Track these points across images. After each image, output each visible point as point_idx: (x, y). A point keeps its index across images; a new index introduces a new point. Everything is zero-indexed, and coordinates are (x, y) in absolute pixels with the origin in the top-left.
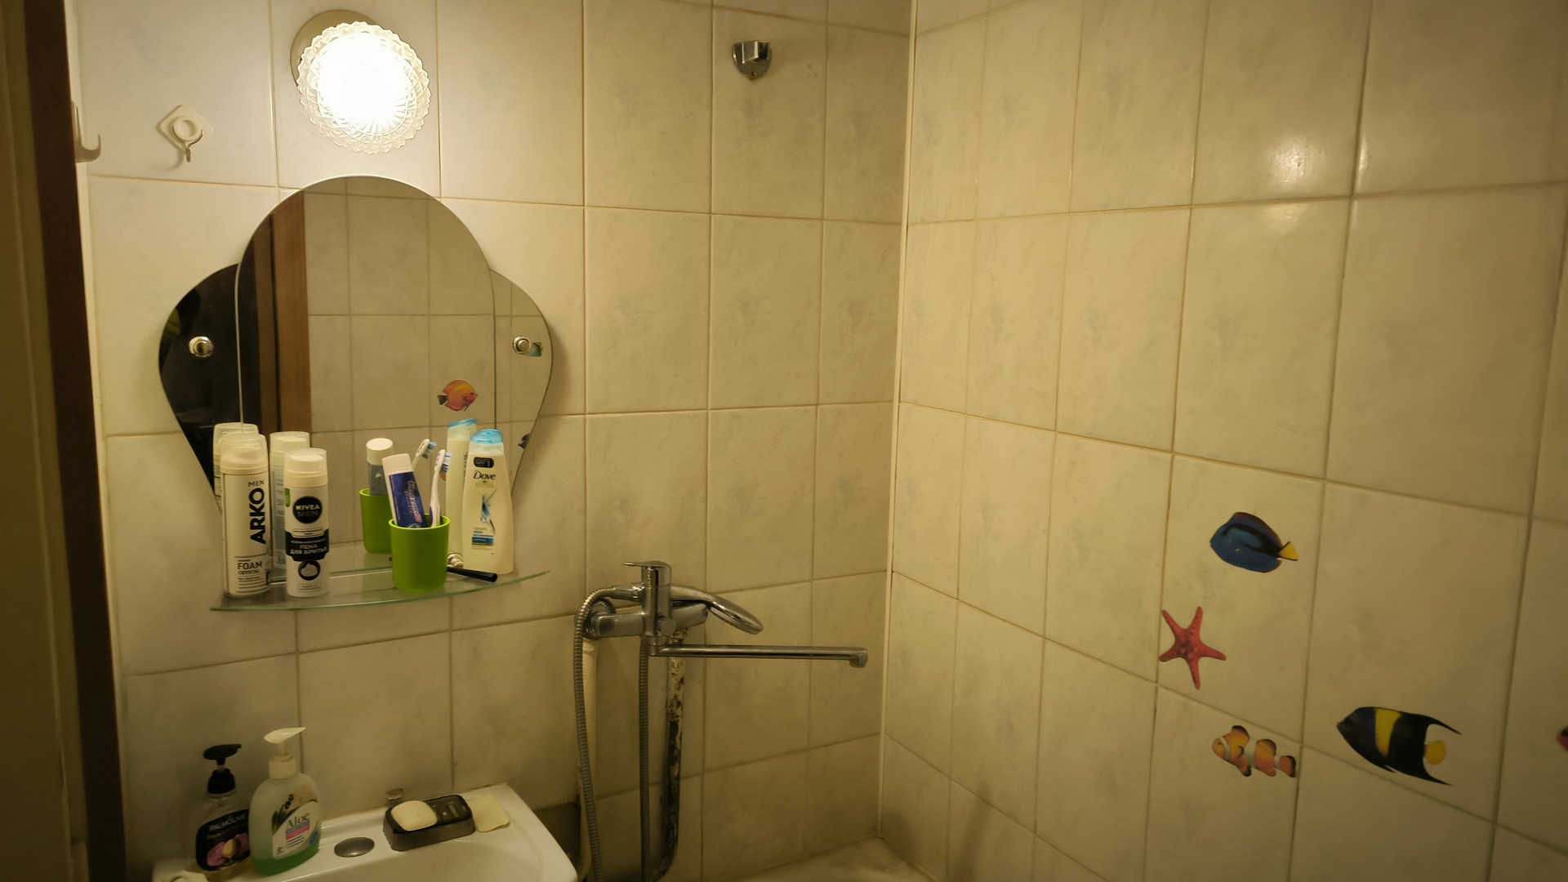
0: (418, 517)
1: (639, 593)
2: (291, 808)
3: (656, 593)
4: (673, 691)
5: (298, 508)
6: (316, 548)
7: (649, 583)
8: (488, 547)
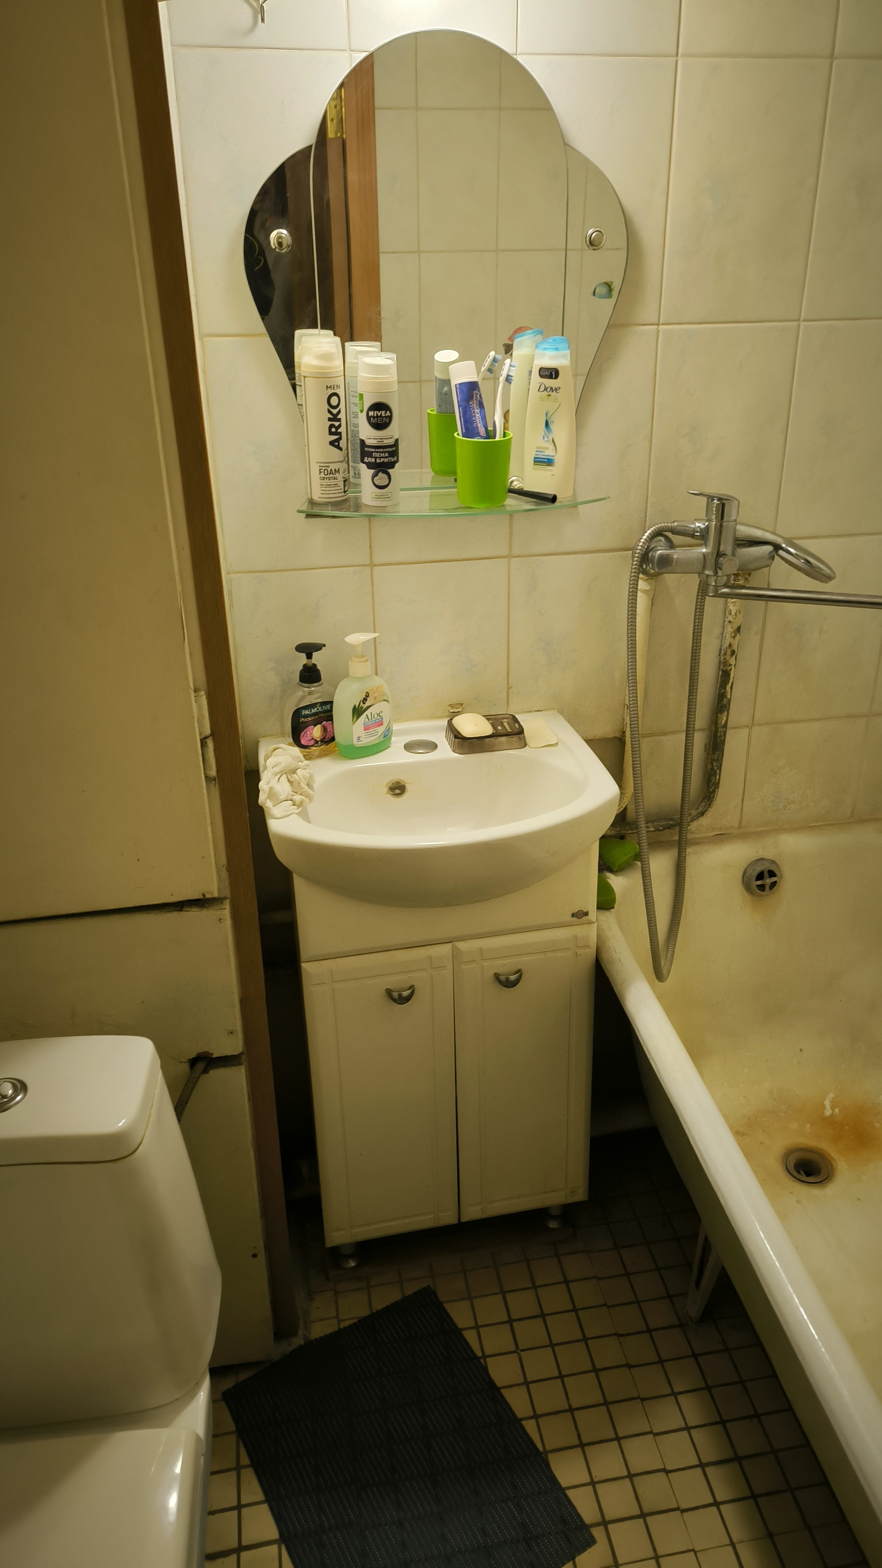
0: (482, 431)
1: (701, 529)
2: (368, 704)
3: (720, 530)
4: (728, 640)
5: (371, 413)
6: (386, 457)
7: (714, 517)
8: (549, 468)
